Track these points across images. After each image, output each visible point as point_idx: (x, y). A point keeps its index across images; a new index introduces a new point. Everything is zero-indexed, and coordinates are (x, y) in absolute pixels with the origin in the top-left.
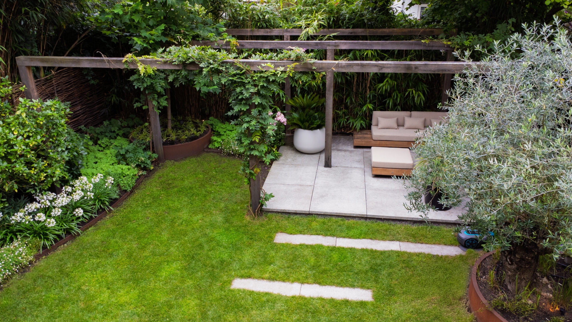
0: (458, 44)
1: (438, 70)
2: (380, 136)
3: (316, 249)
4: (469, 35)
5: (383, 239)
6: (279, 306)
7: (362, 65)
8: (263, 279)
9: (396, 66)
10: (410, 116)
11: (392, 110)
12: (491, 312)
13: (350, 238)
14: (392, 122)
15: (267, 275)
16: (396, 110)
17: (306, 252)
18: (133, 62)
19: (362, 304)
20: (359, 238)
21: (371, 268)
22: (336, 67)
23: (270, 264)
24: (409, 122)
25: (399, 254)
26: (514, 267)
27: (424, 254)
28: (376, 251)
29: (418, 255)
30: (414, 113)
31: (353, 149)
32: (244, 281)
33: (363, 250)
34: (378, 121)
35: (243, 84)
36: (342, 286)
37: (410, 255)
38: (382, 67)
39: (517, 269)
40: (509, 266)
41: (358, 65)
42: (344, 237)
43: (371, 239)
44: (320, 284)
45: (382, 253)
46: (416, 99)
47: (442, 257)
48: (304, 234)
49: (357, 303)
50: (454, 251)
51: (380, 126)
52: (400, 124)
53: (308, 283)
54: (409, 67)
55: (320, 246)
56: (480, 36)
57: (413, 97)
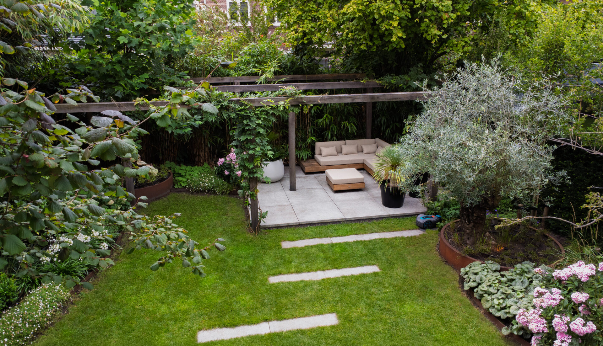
0: (387, 83)
1: (393, 99)
2: (327, 162)
3: (320, 247)
4: (393, 76)
5: (365, 233)
6: (315, 287)
7: (340, 98)
8: (291, 273)
9: (364, 97)
10: (345, 144)
11: (330, 140)
12: (465, 257)
13: (340, 236)
14: (332, 150)
15: (293, 270)
16: (333, 140)
17: (313, 250)
18: (145, 105)
19: (375, 274)
20: (347, 235)
21: (368, 252)
22: (320, 100)
23: (291, 262)
24: (345, 149)
25: (383, 240)
26: (471, 225)
27: (399, 237)
28: (365, 241)
29: (396, 238)
30: (348, 141)
31: (305, 176)
32: (276, 277)
33: (354, 242)
34: (321, 151)
35: (248, 117)
36: (354, 267)
37: (390, 240)
38: (354, 98)
39: (474, 226)
40: (467, 226)
41: (336, 97)
42: (336, 236)
43: (356, 234)
44: (337, 268)
45: (370, 241)
46: (350, 129)
47: (411, 237)
48: (303, 239)
49: (371, 274)
50: (417, 233)
51: (323, 154)
52: (340, 152)
53: (328, 270)
54: (373, 97)
55: (322, 245)
56: (400, 76)
57: (348, 128)
